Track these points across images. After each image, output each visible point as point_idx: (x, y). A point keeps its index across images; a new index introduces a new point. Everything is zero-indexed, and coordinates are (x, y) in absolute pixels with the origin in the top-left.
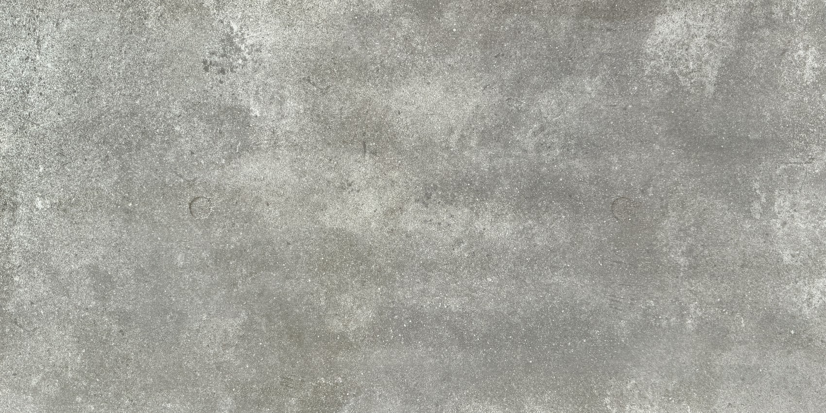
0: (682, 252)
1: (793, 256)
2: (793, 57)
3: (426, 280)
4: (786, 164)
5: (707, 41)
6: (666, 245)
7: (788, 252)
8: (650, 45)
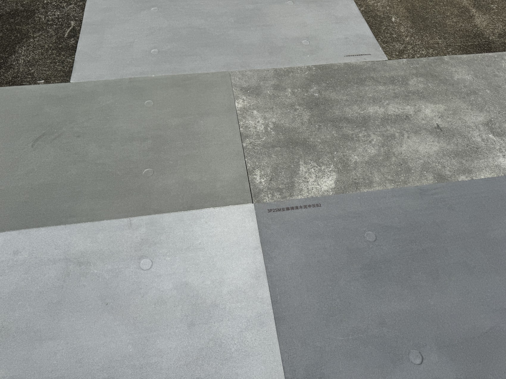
0: (298, 110)
1: (253, 113)
2: (266, 178)
3: (395, 93)
4: (262, 141)
5: (308, 180)
6: (305, 111)
7: (255, 114)
8: (334, 176)
